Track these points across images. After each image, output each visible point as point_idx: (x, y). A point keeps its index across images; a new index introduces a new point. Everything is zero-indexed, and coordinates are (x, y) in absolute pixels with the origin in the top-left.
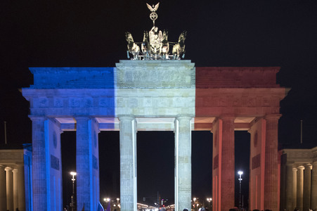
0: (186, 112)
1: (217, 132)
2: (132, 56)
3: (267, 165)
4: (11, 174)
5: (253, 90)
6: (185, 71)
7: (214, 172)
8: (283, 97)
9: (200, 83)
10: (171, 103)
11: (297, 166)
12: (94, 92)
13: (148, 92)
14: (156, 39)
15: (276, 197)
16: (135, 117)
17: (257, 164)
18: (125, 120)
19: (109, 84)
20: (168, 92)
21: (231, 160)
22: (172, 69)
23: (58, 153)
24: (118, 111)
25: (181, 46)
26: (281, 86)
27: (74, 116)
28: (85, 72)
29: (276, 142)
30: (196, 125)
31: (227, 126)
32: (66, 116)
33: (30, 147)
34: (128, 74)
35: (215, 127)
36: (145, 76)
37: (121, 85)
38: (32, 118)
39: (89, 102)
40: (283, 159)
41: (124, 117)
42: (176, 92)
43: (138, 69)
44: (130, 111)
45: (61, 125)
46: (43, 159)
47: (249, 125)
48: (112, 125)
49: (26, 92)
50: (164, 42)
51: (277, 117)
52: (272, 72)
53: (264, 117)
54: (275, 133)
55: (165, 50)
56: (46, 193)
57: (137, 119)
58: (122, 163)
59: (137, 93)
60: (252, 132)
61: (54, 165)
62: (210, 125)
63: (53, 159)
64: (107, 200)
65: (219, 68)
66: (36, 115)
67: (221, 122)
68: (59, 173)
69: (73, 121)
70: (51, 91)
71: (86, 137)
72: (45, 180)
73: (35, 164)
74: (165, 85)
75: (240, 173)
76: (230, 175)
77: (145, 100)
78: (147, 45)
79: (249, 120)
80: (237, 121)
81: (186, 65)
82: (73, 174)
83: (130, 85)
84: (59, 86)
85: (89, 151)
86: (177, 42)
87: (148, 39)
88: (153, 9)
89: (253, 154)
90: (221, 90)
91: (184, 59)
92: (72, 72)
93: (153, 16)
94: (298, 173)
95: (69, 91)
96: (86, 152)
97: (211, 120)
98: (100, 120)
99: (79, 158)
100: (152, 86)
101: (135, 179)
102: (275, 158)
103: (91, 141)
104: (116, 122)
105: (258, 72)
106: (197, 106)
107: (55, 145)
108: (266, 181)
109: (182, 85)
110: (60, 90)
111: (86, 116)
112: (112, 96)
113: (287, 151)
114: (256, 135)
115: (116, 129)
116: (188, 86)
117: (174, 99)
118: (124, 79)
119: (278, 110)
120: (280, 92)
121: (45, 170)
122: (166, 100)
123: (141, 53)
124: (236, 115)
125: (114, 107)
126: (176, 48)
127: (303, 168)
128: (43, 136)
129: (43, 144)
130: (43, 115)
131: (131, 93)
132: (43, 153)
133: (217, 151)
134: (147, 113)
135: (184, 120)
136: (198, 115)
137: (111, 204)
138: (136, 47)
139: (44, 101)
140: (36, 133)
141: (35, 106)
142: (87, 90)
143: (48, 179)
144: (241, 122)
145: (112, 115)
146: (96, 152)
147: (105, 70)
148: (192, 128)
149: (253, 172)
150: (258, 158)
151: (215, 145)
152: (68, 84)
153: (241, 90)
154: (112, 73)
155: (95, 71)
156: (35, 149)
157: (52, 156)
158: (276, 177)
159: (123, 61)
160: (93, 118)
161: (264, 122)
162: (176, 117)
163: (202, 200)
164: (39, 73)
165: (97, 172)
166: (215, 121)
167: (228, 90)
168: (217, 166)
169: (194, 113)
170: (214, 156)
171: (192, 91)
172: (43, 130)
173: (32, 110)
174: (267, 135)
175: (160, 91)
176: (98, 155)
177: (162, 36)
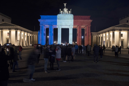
0: (71, 24)
1: (78, 28)
2: (61, 13)
3: (88, 35)
4: (35, 36)
5: (85, 20)
6: (72, 16)
8: (91, 22)
9: (74, 19)
10: (68, 23)
11: (94, 36)
12: (53, 20)
13: (64, 20)
14: (65, 10)
15: (90, 42)
17: (86, 35)
18: (59, 26)
19: (56, 19)
21: (81, 34)
22: (69, 16)
23: (45, 32)
26: (91, 20)
27: (49, 25)
28: (51, 16)
29: (90, 31)
30: (74, 27)
31: (80, 27)
32: (47, 25)
33: (39, 31)
34: (60, 17)
35: (77, 28)
37: (58, 19)
39: (52, 22)
40: (91, 34)
42: (69, 20)
43: (62, 16)
44: (60, 24)
45: (46, 27)
46: (42, 34)
47: (84, 27)
48: (56, 27)
49: (39, 20)
50: (67, 11)
51: (90, 26)
52: (89, 17)
53: (87, 26)
54: (90, 29)
55: (67, 12)
56: (42, 40)
57: (61, 26)
59: (61, 21)
60: (85, 29)
61: (44, 35)
62: (76, 27)
63: (44, 34)
64: (55, 42)
65: (78, 16)
66: (41, 25)
67: (79, 27)
68: (45, 36)
69: (49, 26)
70: (44, 20)
71: (51, 29)
72: (42, 38)
73: (40, 35)
74: (67, 19)
75: (83, 37)
76: (80, 37)
77: (63, 22)
79: (84, 26)
80: (82, 26)
82: (48, 37)
83: (60, 19)
84: (46, 19)
85: (52, 32)
86: (70, 11)
88: (65, 4)
90: (79, 20)
91: (71, 14)
92: (49, 16)
93: (65, 6)
94: (94, 37)
96: (51, 32)
98: (54, 26)
99: (49, 33)
100: (65, 19)
101: (61, 38)
102: (90, 34)
103: (52, 30)
104: (57, 26)
105: (86, 17)
106: (74, 23)
108: (88, 39)
109: (71, 19)
110: (46, 20)
111: (51, 25)
112: (57, 21)
114: (86, 29)
116: (72, 19)
118: (59, 18)
119: (90, 24)
120: (91, 21)
121: (42, 36)
123: (62, 13)
124: (82, 25)
125: (57, 23)
126: (70, 12)
127: (96, 36)
128: (42, 29)
129: (42, 31)
130: (42, 25)
133: (78, 32)
134: (64, 25)
135: (71, 26)
136: (74, 25)
137: (56, 43)
138: (61, 12)
139: (43, 22)
140: (41, 28)
142: (51, 20)
145: (56, 25)
146: (53, 32)
147: (55, 16)
148: (73, 28)
149: (85, 37)
150: (86, 34)
152: (47, 19)
153: (83, 20)
154: (57, 17)
155: (53, 16)
158: (90, 38)
159: (59, 14)
161: (87, 27)
162: (69, 26)
163: (75, 42)
164: (42, 16)
165: (53, 36)
167: (80, 20)
168: (78, 36)
171: (73, 20)
172: (42, 28)
173: (40, 24)
174: (88, 29)
175: (66, 20)
176: (53, 33)
177: (67, 9)
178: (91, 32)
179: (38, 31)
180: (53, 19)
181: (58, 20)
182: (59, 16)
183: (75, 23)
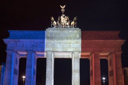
0: (77, 50)
1: (92, 59)
2: (53, 26)
5: (108, 40)
6: (77, 32)
7: (91, 77)
8: (123, 44)
9: (83, 37)
10: (70, 46)
12: (36, 41)
13: (60, 41)
14: (64, 19)
16: (54, 52)
17: (112, 74)
18: (49, 53)
19: (43, 38)
20: (69, 41)
21: (99, 72)
22: (71, 31)
23: (17, 68)
24: (46, 49)
25: (75, 22)
26: (121, 39)
27: (26, 51)
28: (32, 32)
29: (120, 65)
30: (82, 56)
31: (96, 57)
32: (23, 51)
33: (5, 65)
34: (51, 34)
35: (90, 57)
36: (59, 35)
37: (48, 38)
38: (7, 51)
39: (33, 45)
41: (49, 52)
42: (72, 41)
43: (56, 31)
44: (51, 49)
45: (20, 55)
46: (10, 70)
47: (107, 56)
48: (43, 55)
49: (5, 40)
51: (120, 53)
52: (116, 33)
53: (114, 53)
54: (120, 60)
55: (67, 24)
57: (55, 53)
58: (47, 73)
59: (55, 41)
60: (108, 59)
61: (15, 73)
62: (88, 56)
63: (15, 70)
65: (92, 31)
66: (9, 50)
67: (93, 55)
68: (17, 76)
69: (26, 53)
70: (16, 40)
71: (31, 60)
72: (10, 80)
73: (6, 72)
74: (67, 38)
75: (104, 79)
76: (99, 79)
77: (58, 44)
78: (60, 21)
79: (107, 54)
80: (101, 54)
81: (77, 30)
82: (24, 77)
83: (52, 38)
84: (20, 38)
85: (32, 67)
86: (73, 21)
87: (60, 19)
88: (63, 7)
89: (110, 69)
90: (93, 41)
91: (76, 27)
92: (27, 32)
93: (63, 10)
95: (25, 40)
96: (31, 67)
97: (89, 54)
98: (38, 53)
99: (27, 70)
100: (62, 39)
101: (53, 80)
102: (121, 72)
104: (45, 54)
105: (110, 33)
106: (82, 48)
107: (16, 63)
109: (75, 38)
110: (21, 40)
112: (44, 43)
113: (126, 68)
114: (111, 61)
115: (45, 57)
116: (78, 39)
117: (72, 44)
118: (49, 35)
119: (120, 49)
120: (121, 42)
121: (11, 75)
122: (68, 45)
123: (57, 25)
124: (100, 52)
125: (44, 47)
126: (73, 23)
128: (11, 59)
129: (11, 63)
130: (12, 50)
131: (52, 42)
132: (11, 67)
133: (92, 68)
134: (59, 50)
135: (76, 53)
136: (83, 51)
138: (55, 23)
139: (13, 44)
140: (8, 58)
141: (9, 46)
142: (33, 40)
143: (12, 79)
144: (103, 55)
145: (43, 51)
147: (41, 32)
148: (80, 57)
149: (110, 78)
150: (112, 72)
151: (91, 65)
152: (24, 37)
153: (103, 41)
154: (44, 33)
155: (37, 32)
156: (7, 65)
157: (14, 69)
159: (49, 28)
160: (34, 52)
161: (114, 55)
162: (73, 52)
164: (12, 32)
165: (35, 76)
166: (91, 54)
167: (96, 41)
168: (92, 75)
169: (81, 50)
170: (91, 70)
171: (80, 41)
172: (11, 57)
173: (8, 48)
174: (116, 61)
175: (65, 41)
176: (36, 69)
177: (67, 18)
178: (123, 67)
179: (1, 65)
180: (36, 38)
181: (46, 41)
182: (49, 31)
183: (84, 48)
